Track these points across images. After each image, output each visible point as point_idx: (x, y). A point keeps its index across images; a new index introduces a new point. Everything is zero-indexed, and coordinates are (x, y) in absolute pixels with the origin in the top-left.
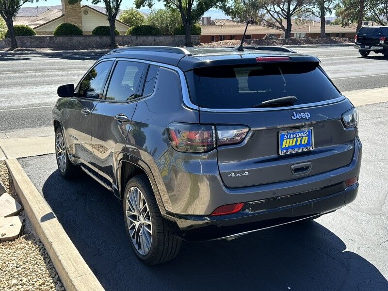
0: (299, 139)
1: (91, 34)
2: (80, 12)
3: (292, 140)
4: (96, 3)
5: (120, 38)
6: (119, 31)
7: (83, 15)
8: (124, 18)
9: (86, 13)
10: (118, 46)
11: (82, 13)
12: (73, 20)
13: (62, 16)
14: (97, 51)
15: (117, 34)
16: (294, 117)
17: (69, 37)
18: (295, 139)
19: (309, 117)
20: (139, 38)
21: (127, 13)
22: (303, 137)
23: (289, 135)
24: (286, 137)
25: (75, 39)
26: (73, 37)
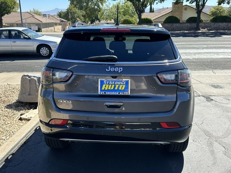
0: (117, 86)
1: (185, 22)
2: (182, 9)
3: (110, 86)
4: (192, 3)
5: (203, 24)
6: (203, 20)
7: (184, 11)
8: (212, 11)
9: (186, 9)
10: (201, 29)
11: (184, 9)
12: (177, 14)
13: (171, 12)
14: (186, 32)
15: (201, 21)
16: (108, 69)
17: (171, 24)
18: (113, 86)
19: (121, 71)
20: (216, 24)
21: (215, 8)
22: (120, 84)
23: (108, 82)
24: (106, 83)
25: (175, 25)
26: (174, 24)
